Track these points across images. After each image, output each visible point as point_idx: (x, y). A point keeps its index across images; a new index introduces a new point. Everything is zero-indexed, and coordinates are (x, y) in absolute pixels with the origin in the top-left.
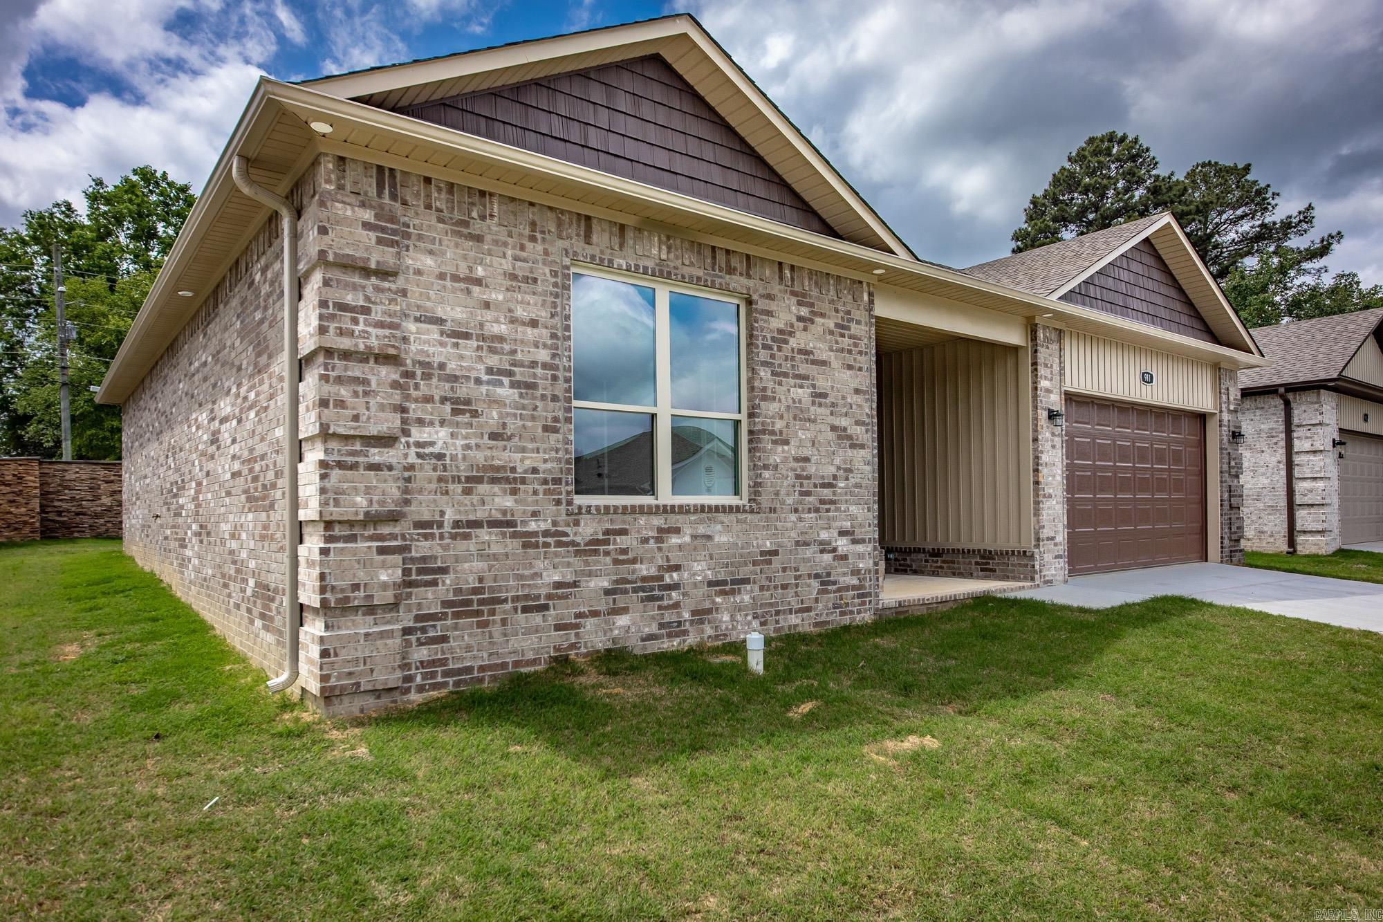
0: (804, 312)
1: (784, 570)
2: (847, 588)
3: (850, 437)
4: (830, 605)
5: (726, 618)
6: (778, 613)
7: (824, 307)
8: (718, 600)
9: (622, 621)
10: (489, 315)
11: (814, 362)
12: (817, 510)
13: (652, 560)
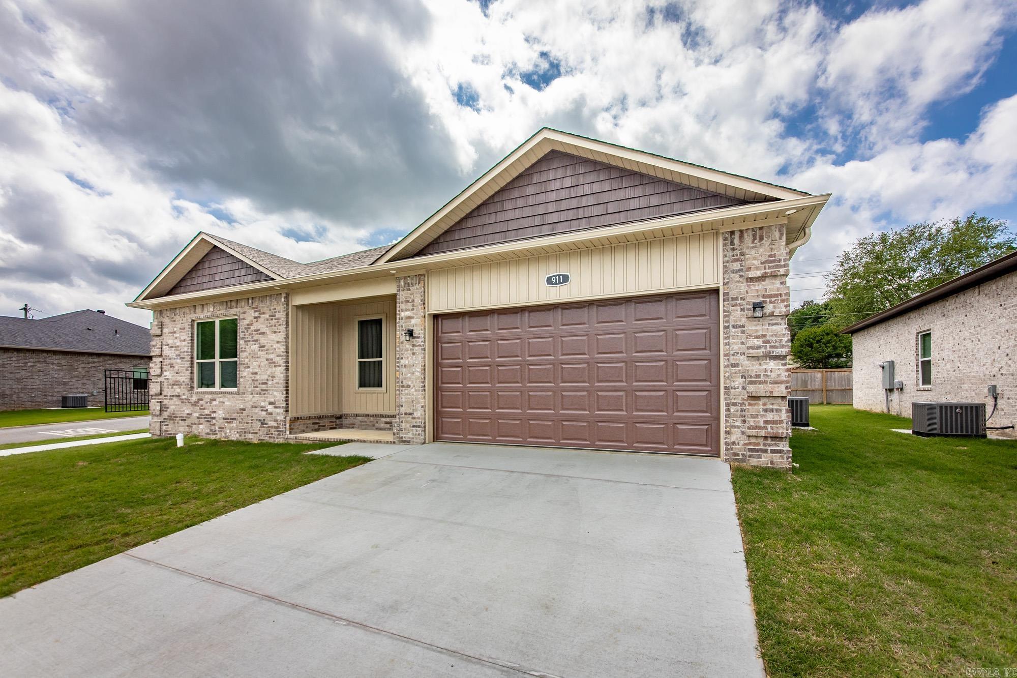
0: (257, 314)
1: (248, 416)
2: (272, 427)
3: (274, 363)
4: (265, 433)
5: (228, 431)
6: (245, 432)
7: (265, 310)
8: (226, 424)
9: (201, 427)
10: (176, 341)
11: (260, 334)
12: (260, 394)
13: (208, 409)
